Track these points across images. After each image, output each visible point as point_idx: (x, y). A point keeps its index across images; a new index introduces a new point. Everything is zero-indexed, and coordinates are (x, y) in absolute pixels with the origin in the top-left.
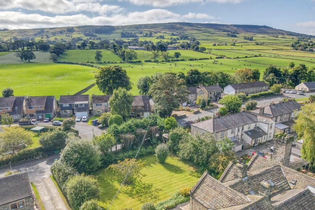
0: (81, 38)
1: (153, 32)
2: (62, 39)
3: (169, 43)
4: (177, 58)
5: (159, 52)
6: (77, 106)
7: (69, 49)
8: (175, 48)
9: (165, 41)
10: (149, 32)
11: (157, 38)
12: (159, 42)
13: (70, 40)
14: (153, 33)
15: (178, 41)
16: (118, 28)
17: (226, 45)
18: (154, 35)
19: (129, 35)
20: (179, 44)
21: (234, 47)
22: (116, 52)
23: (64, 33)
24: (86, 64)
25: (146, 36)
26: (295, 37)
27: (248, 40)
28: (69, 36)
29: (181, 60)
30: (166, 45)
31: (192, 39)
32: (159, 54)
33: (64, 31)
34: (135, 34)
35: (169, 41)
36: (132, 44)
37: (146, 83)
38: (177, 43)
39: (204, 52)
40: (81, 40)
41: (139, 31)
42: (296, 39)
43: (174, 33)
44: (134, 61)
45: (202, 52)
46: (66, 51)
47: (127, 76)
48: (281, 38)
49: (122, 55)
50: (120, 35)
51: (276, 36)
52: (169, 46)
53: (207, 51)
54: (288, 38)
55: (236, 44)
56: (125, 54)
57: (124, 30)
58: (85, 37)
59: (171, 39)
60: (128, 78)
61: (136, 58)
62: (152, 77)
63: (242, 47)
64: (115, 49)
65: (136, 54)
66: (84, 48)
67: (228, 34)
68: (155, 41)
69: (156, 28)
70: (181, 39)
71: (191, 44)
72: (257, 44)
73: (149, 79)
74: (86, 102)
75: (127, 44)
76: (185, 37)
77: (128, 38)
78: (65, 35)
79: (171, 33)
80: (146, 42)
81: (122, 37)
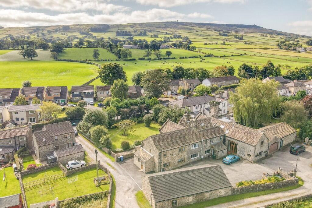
0: (76, 37)
1: (147, 30)
2: (58, 37)
3: (162, 42)
4: (169, 56)
5: (153, 51)
6: (85, 93)
7: (67, 48)
8: (168, 47)
9: (158, 39)
10: (143, 31)
11: (151, 37)
12: (153, 41)
13: (66, 38)
14: (147, 32)
15: (171, 40)
16: (113, 26)
17: (217, 44)
18: (148, 33)
19: (124, 34)
20: (172, 43)
21: (224, 46)
22: (112, 50)
23: (59, 31)
24: (85, 62)
25: (140, 35)
26: (282, 37)
27: (238, 39)
28: (65, 35)
29: (172, 58)
30: (159, 44)
31: (185, 38)
32: (152, 53)
33: (60, 30)
34: (129, 32)
35: (163, 40)
36: (127, 43)
37: (139, 77)
38: (170, 42)
39: (195, 50)
40: (77, 38)
41: (134, 30)
42: (284, 38)
43: (168, 32)
44: (128, 59)
45: (193, 51)
46: (64, 49)
47: (123, 71)
48: (270, 37)
49: (118, 54)
50: (115, 34)
51: (265, 36)
52: (163, 44)
53: (197, 50)
54: (276, 38)
55: (226, 43)
56: (121, 53)
57: (119, 29)
58: (80, 35)
59: (165, 37)
60: (124, 73)
61: (131, 56)
62: (144, 72)
63: (231, 46)
64: (111, 48)
65: (131, 52)
66: (81, 46)
67: (220, 33)
68: (149, 40)
69: (150, 27)
70: (175, 38)
71: (184, 43)
72: (246, 43)
73: (142, 74)
74: (92, 91)
75: (122, 42)
76: (178, 36)
77: (122, 37)
78: (60, 33)
79: (165, 32)
80: (140, 41)
81: (117, 36)
